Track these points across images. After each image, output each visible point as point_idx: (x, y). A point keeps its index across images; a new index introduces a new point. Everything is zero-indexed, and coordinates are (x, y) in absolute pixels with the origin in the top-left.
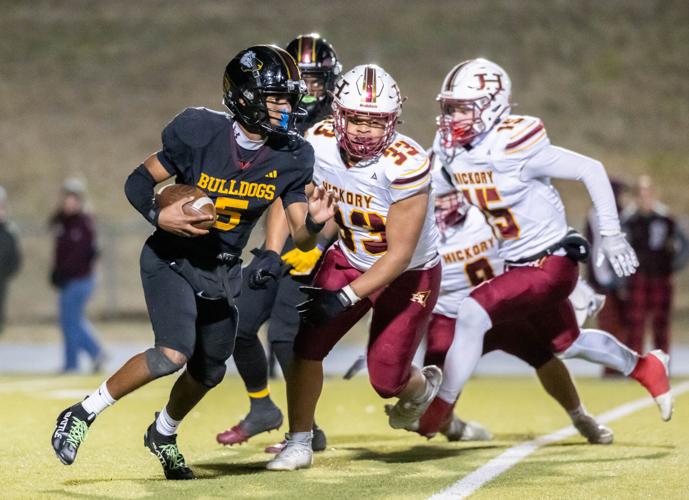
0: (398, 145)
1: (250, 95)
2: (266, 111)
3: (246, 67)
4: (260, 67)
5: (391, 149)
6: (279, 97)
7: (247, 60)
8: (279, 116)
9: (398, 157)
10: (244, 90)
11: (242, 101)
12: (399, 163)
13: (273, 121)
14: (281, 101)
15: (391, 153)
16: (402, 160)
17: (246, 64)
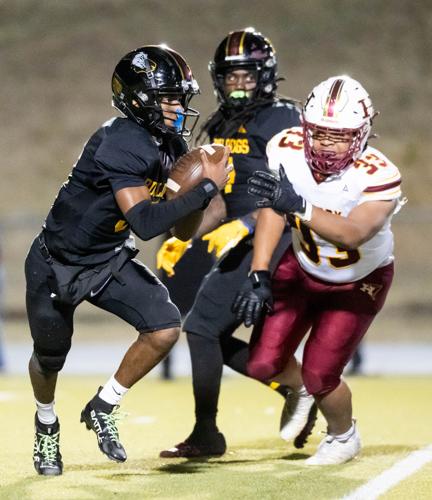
0: (369, 158)
1: (144, 97)
2: (160, 112)
3: (138, 69)
4: (154, 68)
5: (362, 161)
6: (172, 97)
7: (139, 61)
8: (173, 117)
9: (369, 168)
10: (138, 92)
11: (134, 102)
12: (370, 172)
13: (167, 122)
14: (174, 102)
15: (362, 165)
16: (374, 170)
17: (138, 65)
